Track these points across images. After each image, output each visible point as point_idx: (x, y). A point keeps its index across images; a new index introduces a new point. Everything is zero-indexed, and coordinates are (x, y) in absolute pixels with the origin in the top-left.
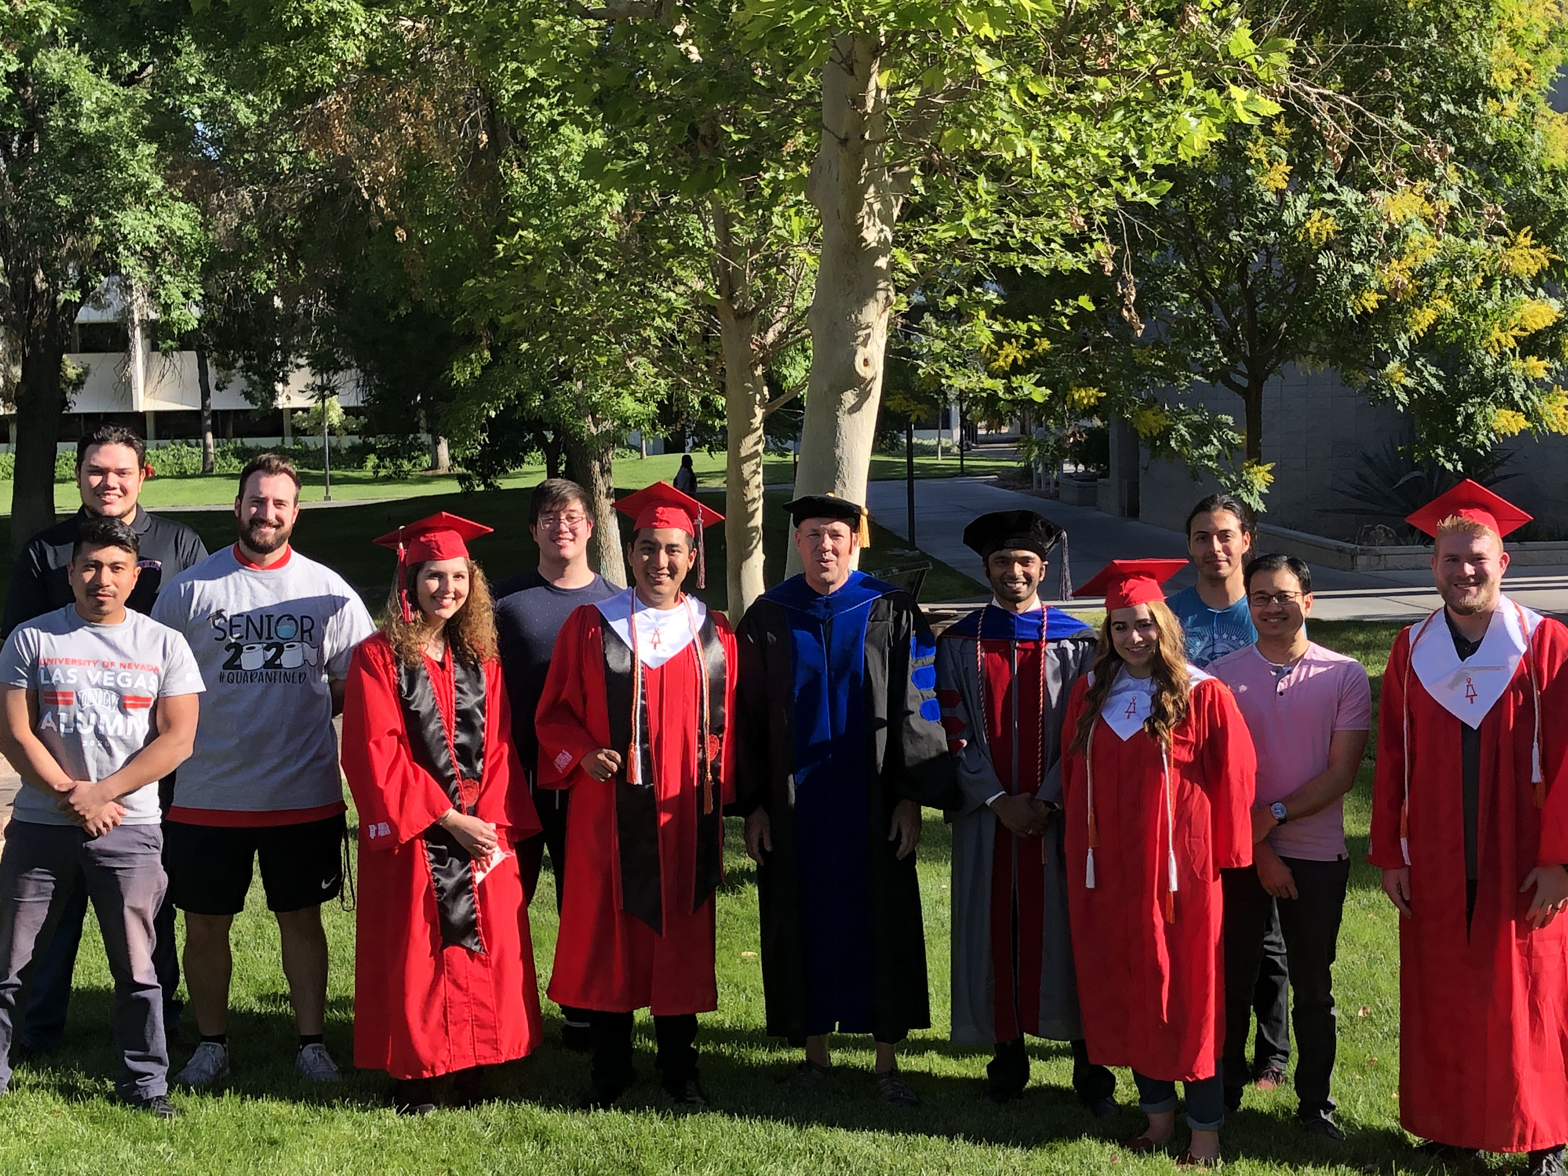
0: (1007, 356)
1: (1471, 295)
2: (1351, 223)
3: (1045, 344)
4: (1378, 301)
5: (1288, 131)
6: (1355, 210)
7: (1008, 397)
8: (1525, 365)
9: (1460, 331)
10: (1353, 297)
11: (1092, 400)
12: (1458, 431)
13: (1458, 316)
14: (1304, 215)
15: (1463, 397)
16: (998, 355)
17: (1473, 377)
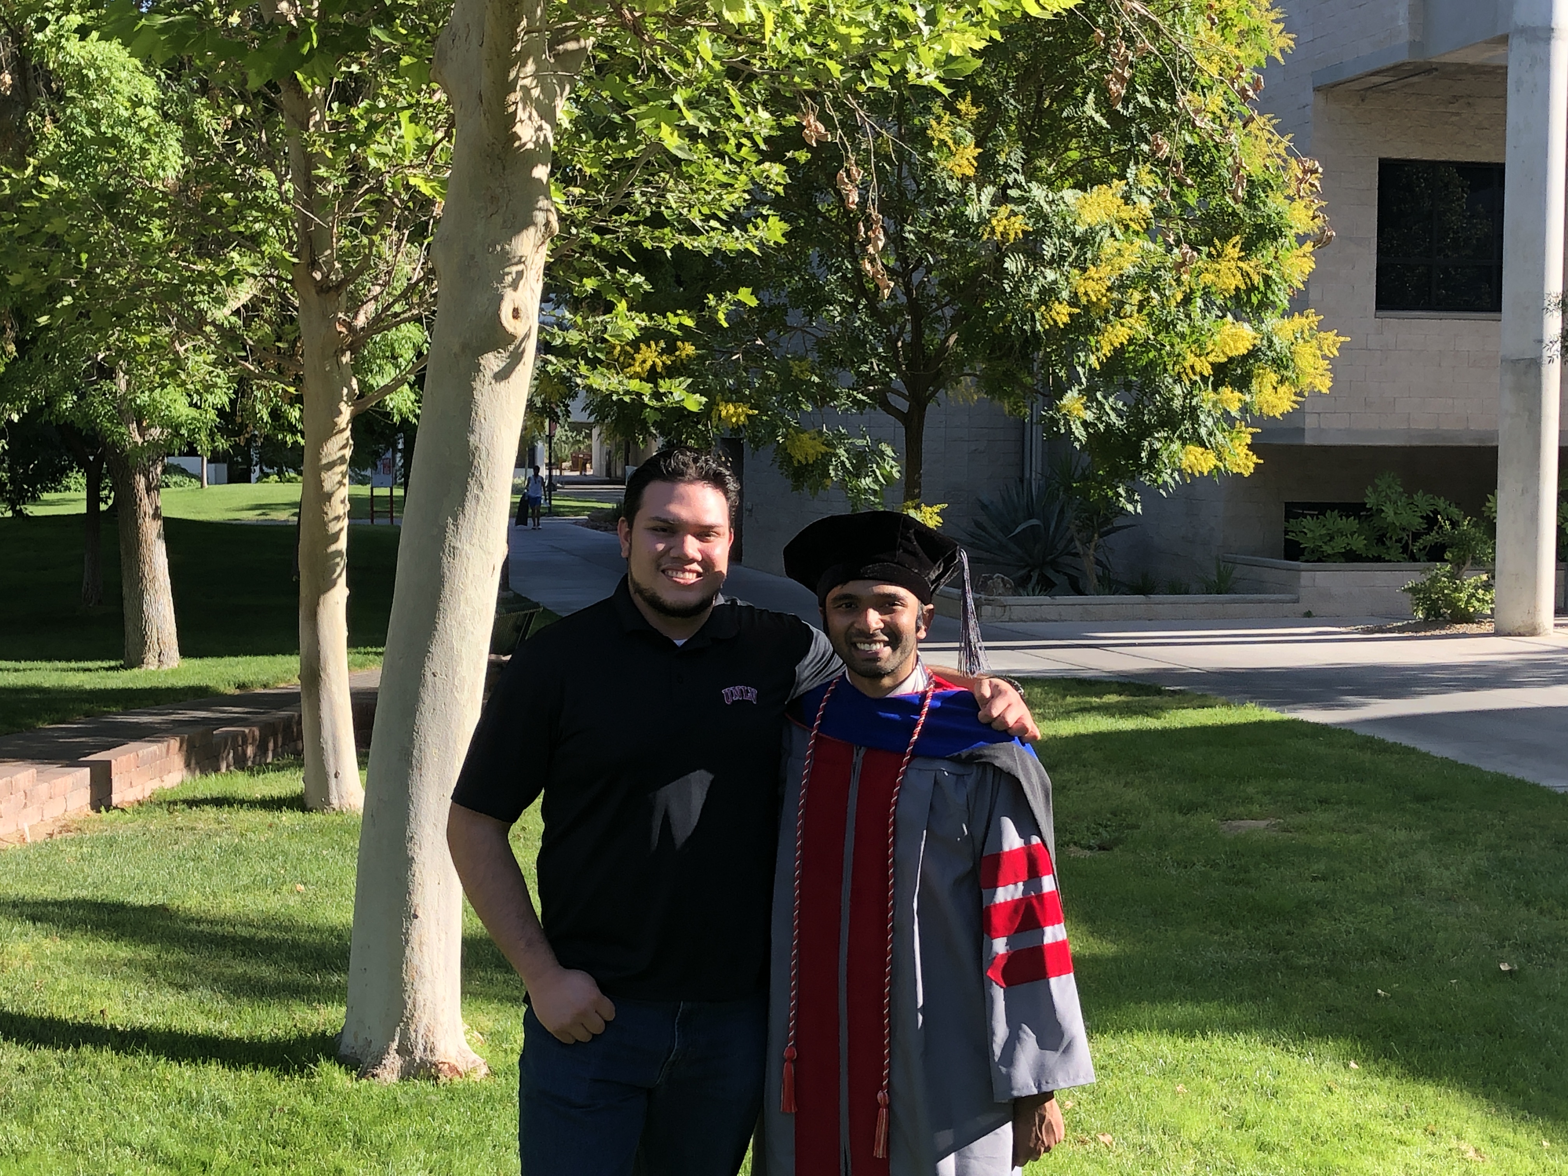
0: (644, 362)
1: (1169, 312)
2: (1042, 223)
3: (688, 349)
4: (1070, 315)
5: (975, 111)
6: (1046, 207)
7: (654, 403)
8: (1218, 397)
9: (1151, 355)
10: (1043, 308)
11: (742, 418)
12: (1140, 468)
13: (1152, 337)
14: (989, 211)
15: (1146, 431)
16: (634, 359)
17: (1158, 410)
